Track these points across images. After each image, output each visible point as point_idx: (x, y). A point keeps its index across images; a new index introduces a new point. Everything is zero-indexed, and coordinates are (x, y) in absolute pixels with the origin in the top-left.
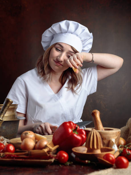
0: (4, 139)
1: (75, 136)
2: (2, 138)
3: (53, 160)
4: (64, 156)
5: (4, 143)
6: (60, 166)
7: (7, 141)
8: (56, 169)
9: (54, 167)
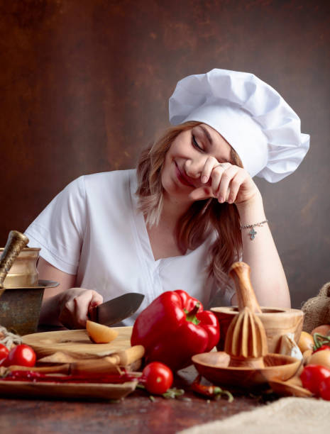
0: (6, 332)
1: (192, 327)
2: (3, 332)
3: (133, 385)
4: (162, 376)
5: (6, 343)
6: (151, 401)
7: (15, 340)
8: (141, 407)
9: (136, 402)
